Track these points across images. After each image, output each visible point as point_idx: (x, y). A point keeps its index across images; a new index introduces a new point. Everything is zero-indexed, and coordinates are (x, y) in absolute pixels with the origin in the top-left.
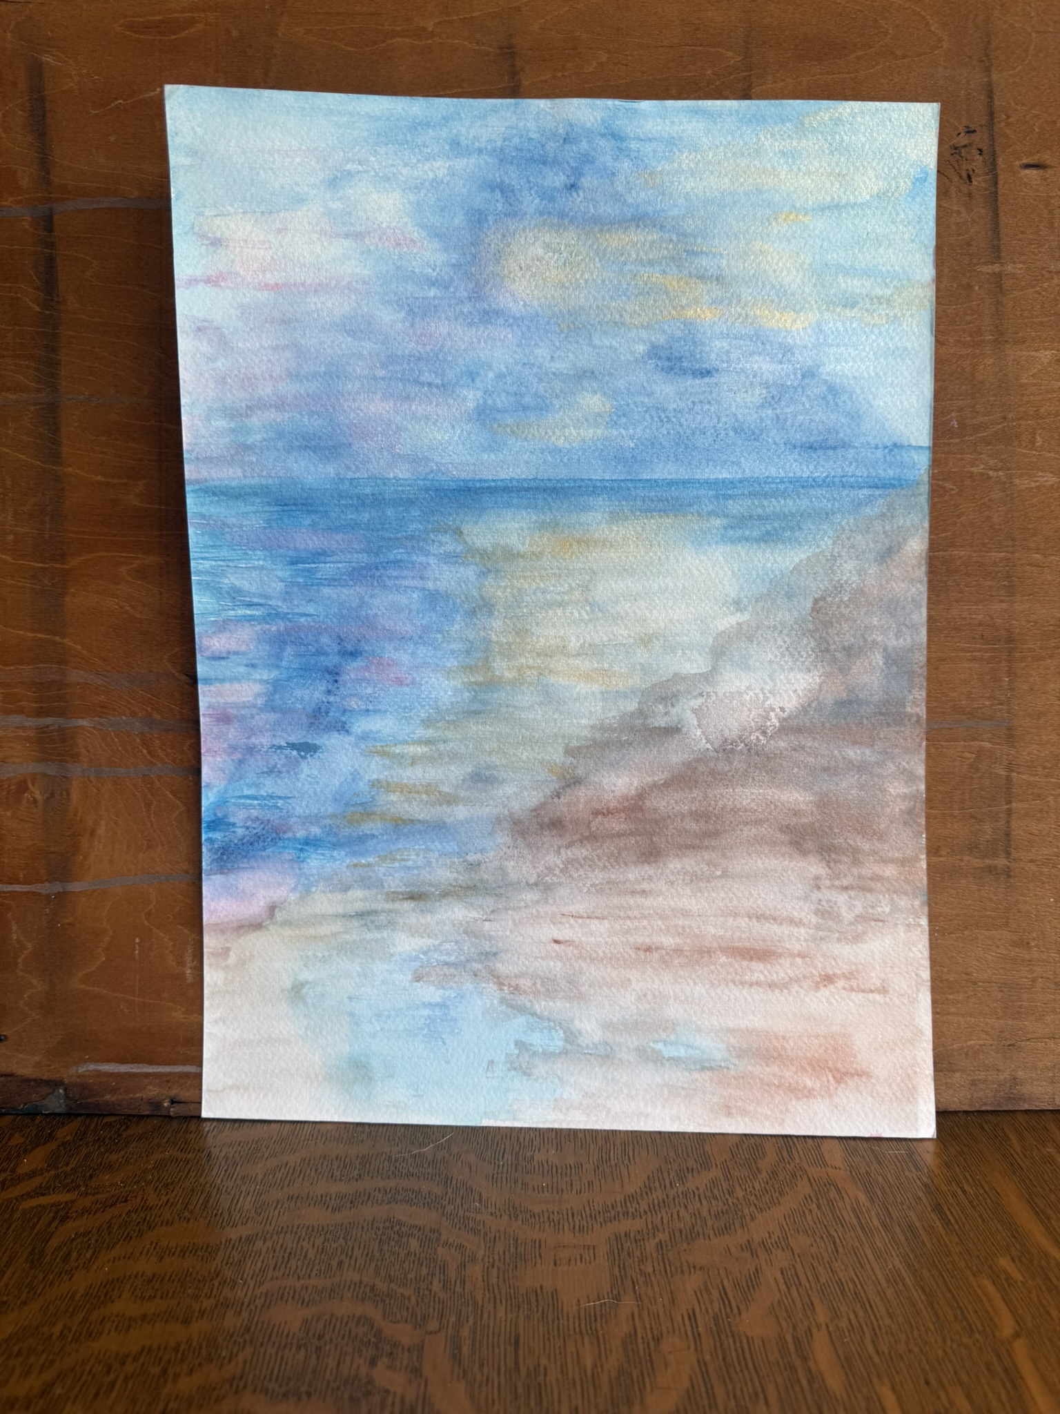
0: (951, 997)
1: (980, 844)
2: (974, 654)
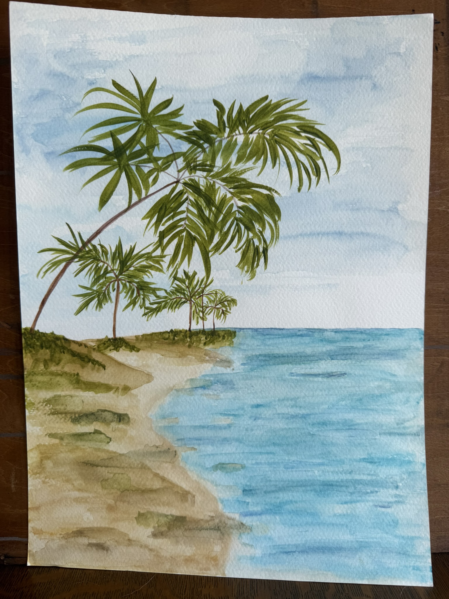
1: (442, 411)
2: (440, 309)
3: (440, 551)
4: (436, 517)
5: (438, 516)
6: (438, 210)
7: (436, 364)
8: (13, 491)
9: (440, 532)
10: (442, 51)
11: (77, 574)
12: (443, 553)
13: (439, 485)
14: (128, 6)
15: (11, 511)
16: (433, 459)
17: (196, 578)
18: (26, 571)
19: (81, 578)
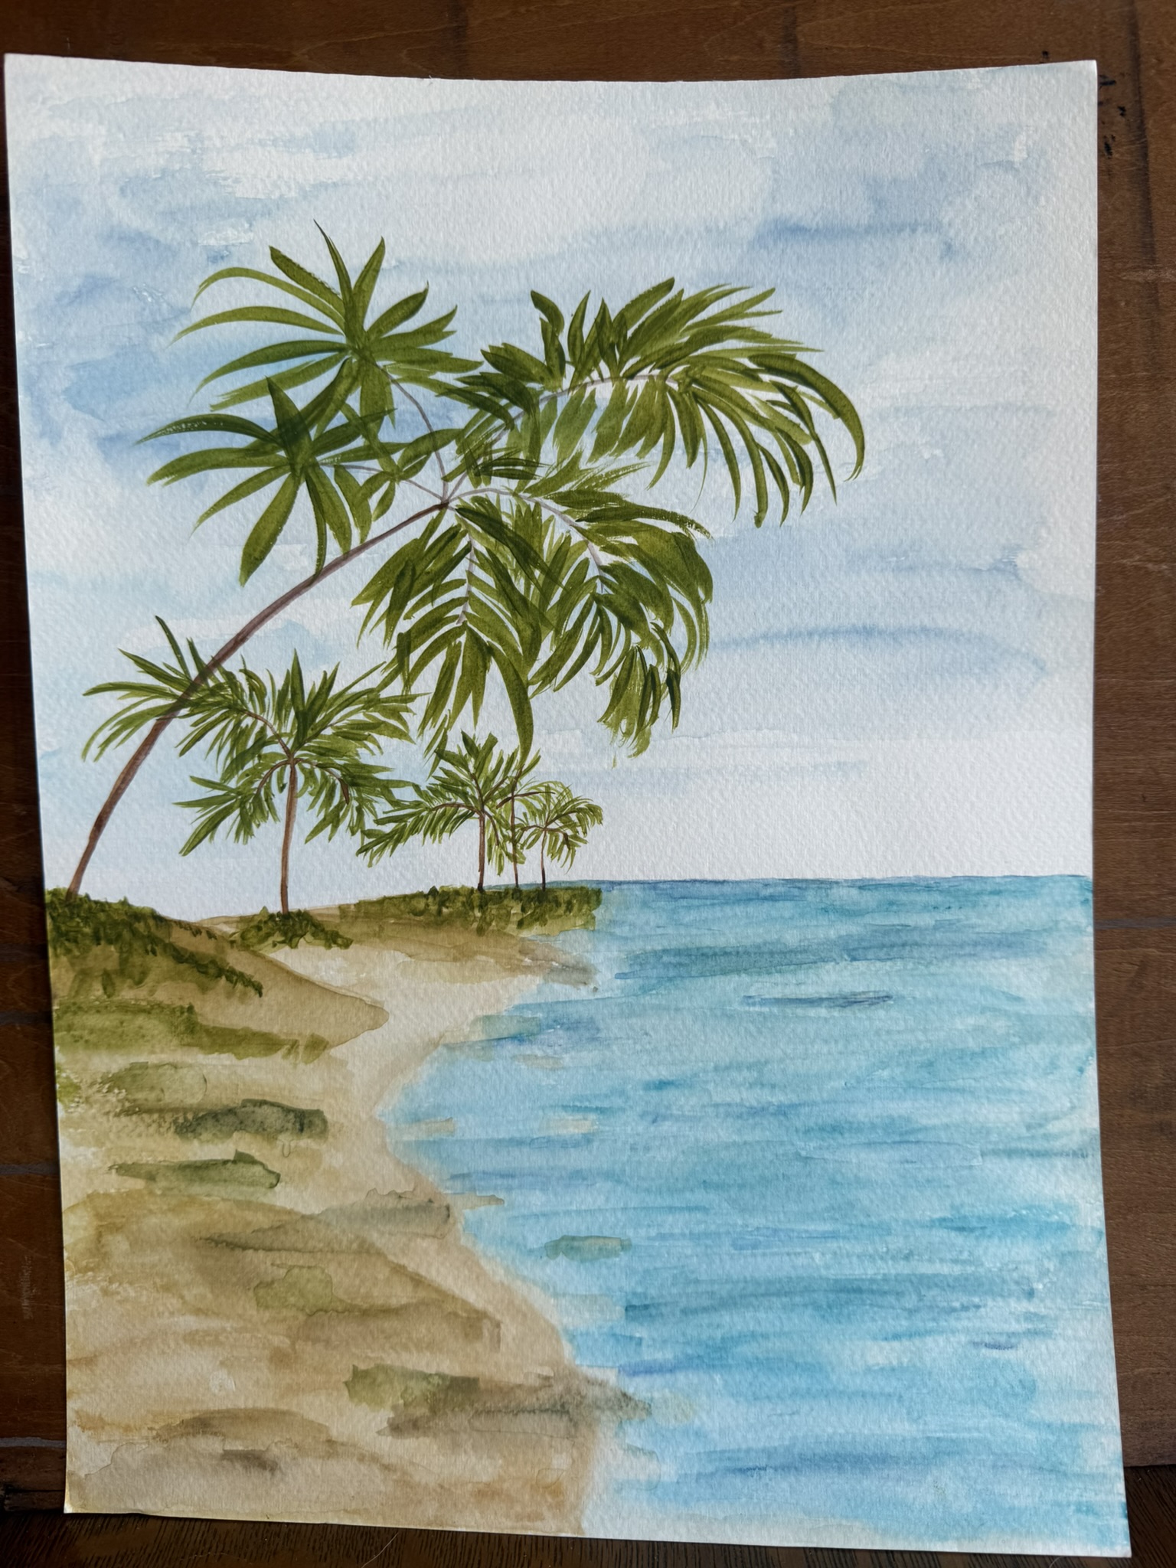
1: (1146, 1092)
2: (1133, 824)
3: (1150, 1461)
4: (1137, 1371)
5: (1141, 1370)
6: (1123, 566)
7: (1127, 967)
8: (26, 1317)
9: (1148, 1412)
10: (1122, 155)
11: (196, 1532)
12: (1158, 1467)
13: (1143, 1287)
14: (311, 59)
15: (23, 1370)
16: (1125, 1219)
17: (505, 1542)
18: (61, 1527)
19: (204, 1544)
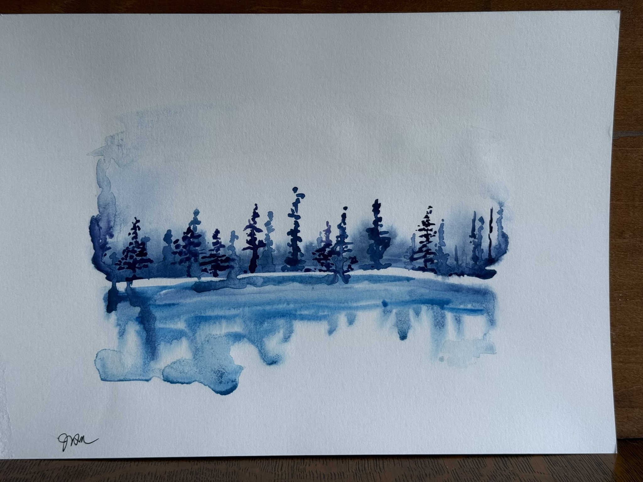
0: (632, 349)
